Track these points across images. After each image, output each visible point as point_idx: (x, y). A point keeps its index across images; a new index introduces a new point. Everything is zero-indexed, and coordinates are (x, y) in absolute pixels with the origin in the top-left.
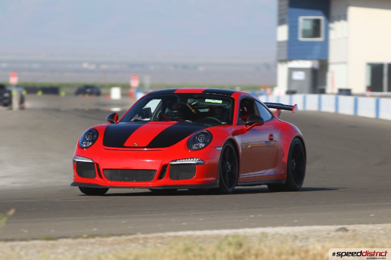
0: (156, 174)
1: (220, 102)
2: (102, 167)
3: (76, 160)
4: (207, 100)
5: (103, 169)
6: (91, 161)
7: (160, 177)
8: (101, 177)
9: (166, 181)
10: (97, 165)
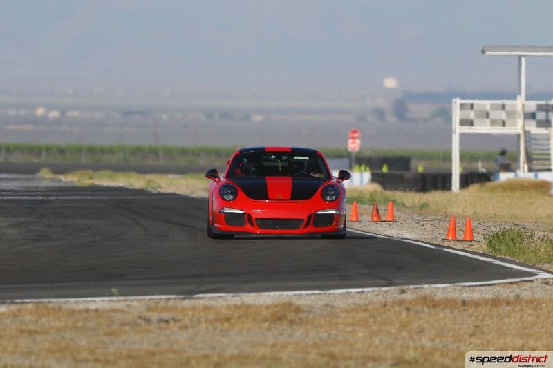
0: (304, 223)
1: (307, 159)
2: (254, 217)
3: (225, 211)
4: (295, 158)
5: (256, 219)
6: (241, 212)
7: (307, 225)
8: (253, 226)
9: (311, 229)
10: (249, 215)
